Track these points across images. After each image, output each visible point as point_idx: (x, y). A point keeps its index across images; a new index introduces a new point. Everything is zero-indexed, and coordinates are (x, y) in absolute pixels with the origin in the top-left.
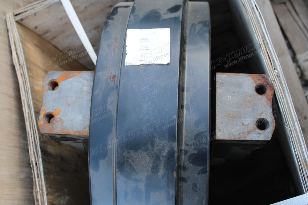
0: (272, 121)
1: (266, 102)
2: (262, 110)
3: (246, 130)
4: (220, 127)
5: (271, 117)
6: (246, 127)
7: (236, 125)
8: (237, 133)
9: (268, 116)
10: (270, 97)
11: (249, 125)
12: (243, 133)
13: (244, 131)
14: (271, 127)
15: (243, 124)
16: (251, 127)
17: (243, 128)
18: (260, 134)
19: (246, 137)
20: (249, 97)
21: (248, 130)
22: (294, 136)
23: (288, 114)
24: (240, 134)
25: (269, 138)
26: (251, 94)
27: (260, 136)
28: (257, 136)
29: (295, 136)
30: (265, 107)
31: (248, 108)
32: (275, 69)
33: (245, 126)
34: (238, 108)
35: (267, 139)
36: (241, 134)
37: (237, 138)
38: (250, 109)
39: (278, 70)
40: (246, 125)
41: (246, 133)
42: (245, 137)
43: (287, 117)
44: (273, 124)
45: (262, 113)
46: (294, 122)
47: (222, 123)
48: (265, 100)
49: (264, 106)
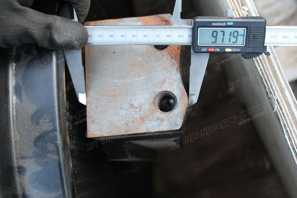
0: (182, 94)
1: (170, 61)
2: (163, 77)
3: (137, 116)
4: (94, 115)
5: (179, 87)
6: (138, 110)
7: (121, 108)
8: (123, 123)
9: (174, 87)
10: (176, 52)
11: (143, 107)
12: (132, 122)
13: (134, 118)
14: (180, 106)
15: (132, 106)
16: (146, 109)
17: (132, 112)
18: (162, 120)
19: (139, 129)
20: (140, 56)
21: (140, 115)
22: (285, 115)
23: (271, 78)
24: (127, 124)
25: (177, 125)
26: (142, 52)
27: (162, 124)
28: (157, 124)
29: (287, 115)
30: (169, 71)
31: (140, 76)
32: (243, 6)
33: (136, 108)
34: (122, 78)
35: (174, 127)
36: (130, 124)
37: (122, 131)
38: (142, 78)
39: (247, 7)
40: (136, 106)
41: (138, 121)
42: (136, 129)
43: (270, 83)
44: (184, 100)
45: (164, 82)
46: (284, 91)
47: (97, 107)
48: (167, 59)
49: (166, 70)
